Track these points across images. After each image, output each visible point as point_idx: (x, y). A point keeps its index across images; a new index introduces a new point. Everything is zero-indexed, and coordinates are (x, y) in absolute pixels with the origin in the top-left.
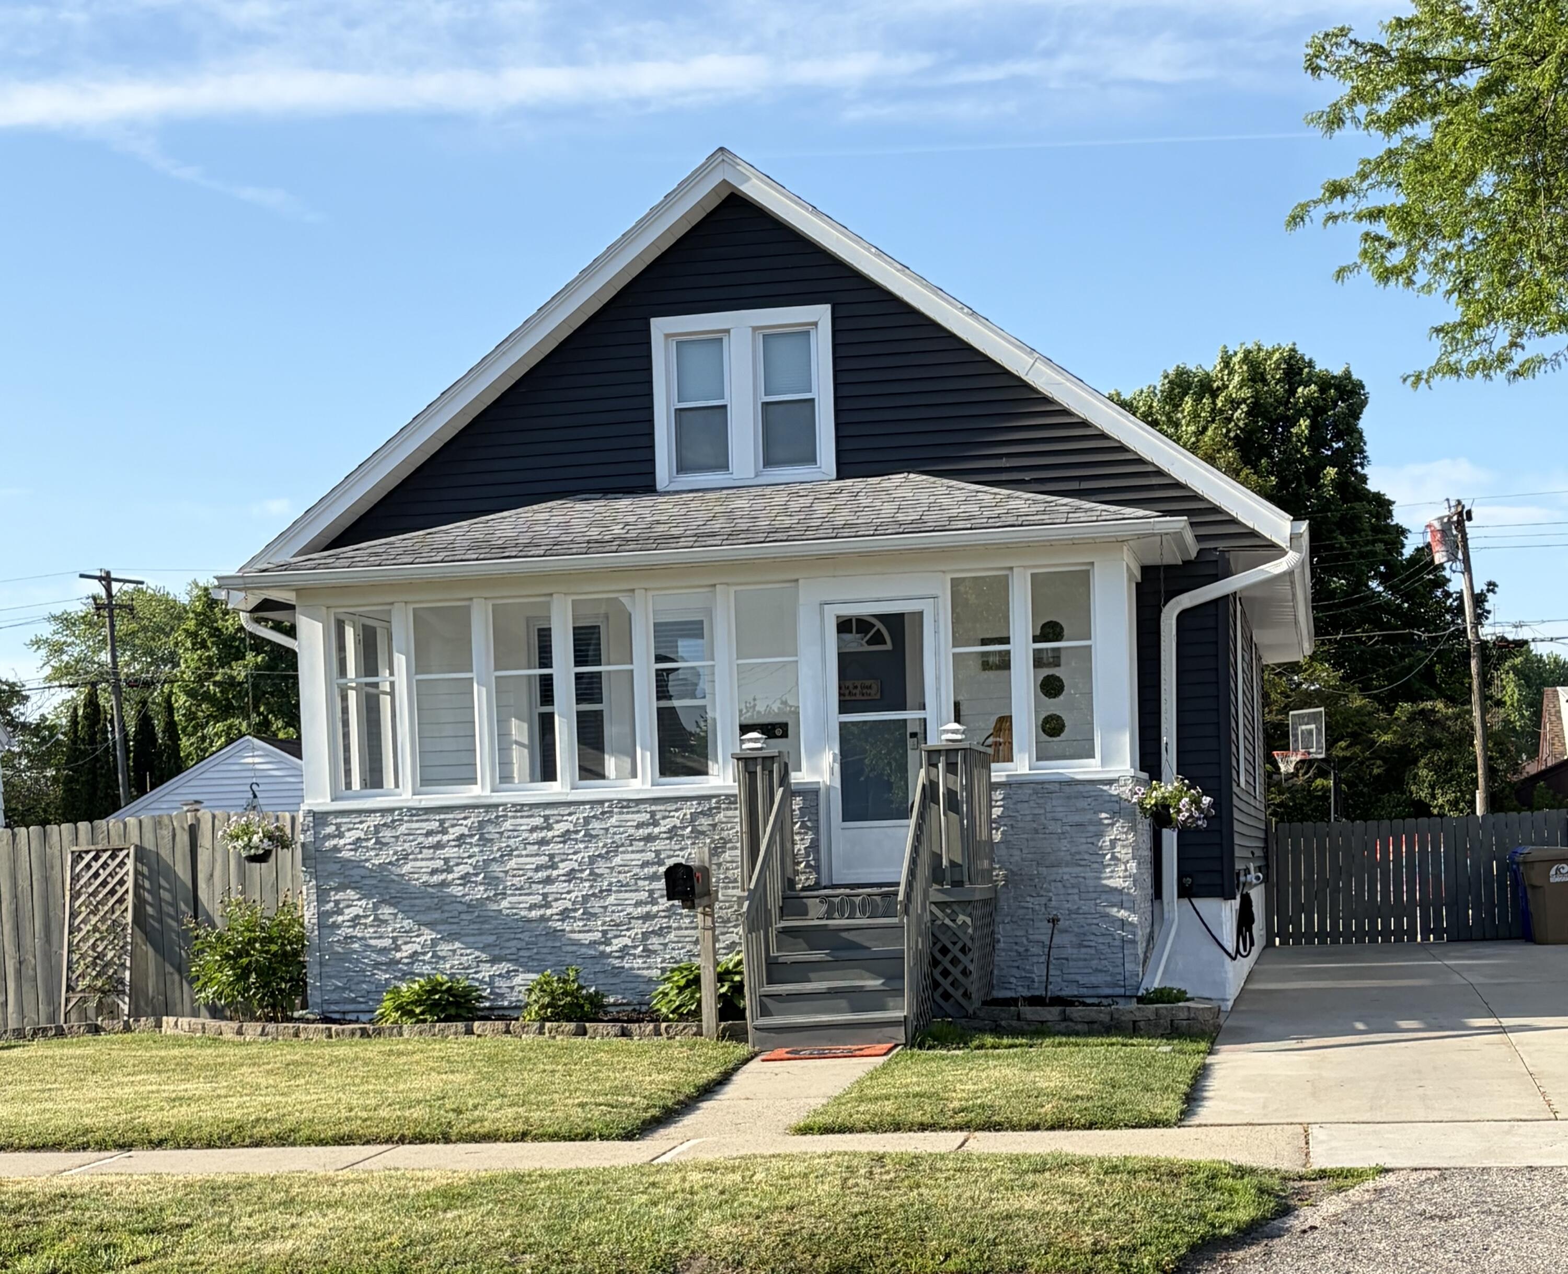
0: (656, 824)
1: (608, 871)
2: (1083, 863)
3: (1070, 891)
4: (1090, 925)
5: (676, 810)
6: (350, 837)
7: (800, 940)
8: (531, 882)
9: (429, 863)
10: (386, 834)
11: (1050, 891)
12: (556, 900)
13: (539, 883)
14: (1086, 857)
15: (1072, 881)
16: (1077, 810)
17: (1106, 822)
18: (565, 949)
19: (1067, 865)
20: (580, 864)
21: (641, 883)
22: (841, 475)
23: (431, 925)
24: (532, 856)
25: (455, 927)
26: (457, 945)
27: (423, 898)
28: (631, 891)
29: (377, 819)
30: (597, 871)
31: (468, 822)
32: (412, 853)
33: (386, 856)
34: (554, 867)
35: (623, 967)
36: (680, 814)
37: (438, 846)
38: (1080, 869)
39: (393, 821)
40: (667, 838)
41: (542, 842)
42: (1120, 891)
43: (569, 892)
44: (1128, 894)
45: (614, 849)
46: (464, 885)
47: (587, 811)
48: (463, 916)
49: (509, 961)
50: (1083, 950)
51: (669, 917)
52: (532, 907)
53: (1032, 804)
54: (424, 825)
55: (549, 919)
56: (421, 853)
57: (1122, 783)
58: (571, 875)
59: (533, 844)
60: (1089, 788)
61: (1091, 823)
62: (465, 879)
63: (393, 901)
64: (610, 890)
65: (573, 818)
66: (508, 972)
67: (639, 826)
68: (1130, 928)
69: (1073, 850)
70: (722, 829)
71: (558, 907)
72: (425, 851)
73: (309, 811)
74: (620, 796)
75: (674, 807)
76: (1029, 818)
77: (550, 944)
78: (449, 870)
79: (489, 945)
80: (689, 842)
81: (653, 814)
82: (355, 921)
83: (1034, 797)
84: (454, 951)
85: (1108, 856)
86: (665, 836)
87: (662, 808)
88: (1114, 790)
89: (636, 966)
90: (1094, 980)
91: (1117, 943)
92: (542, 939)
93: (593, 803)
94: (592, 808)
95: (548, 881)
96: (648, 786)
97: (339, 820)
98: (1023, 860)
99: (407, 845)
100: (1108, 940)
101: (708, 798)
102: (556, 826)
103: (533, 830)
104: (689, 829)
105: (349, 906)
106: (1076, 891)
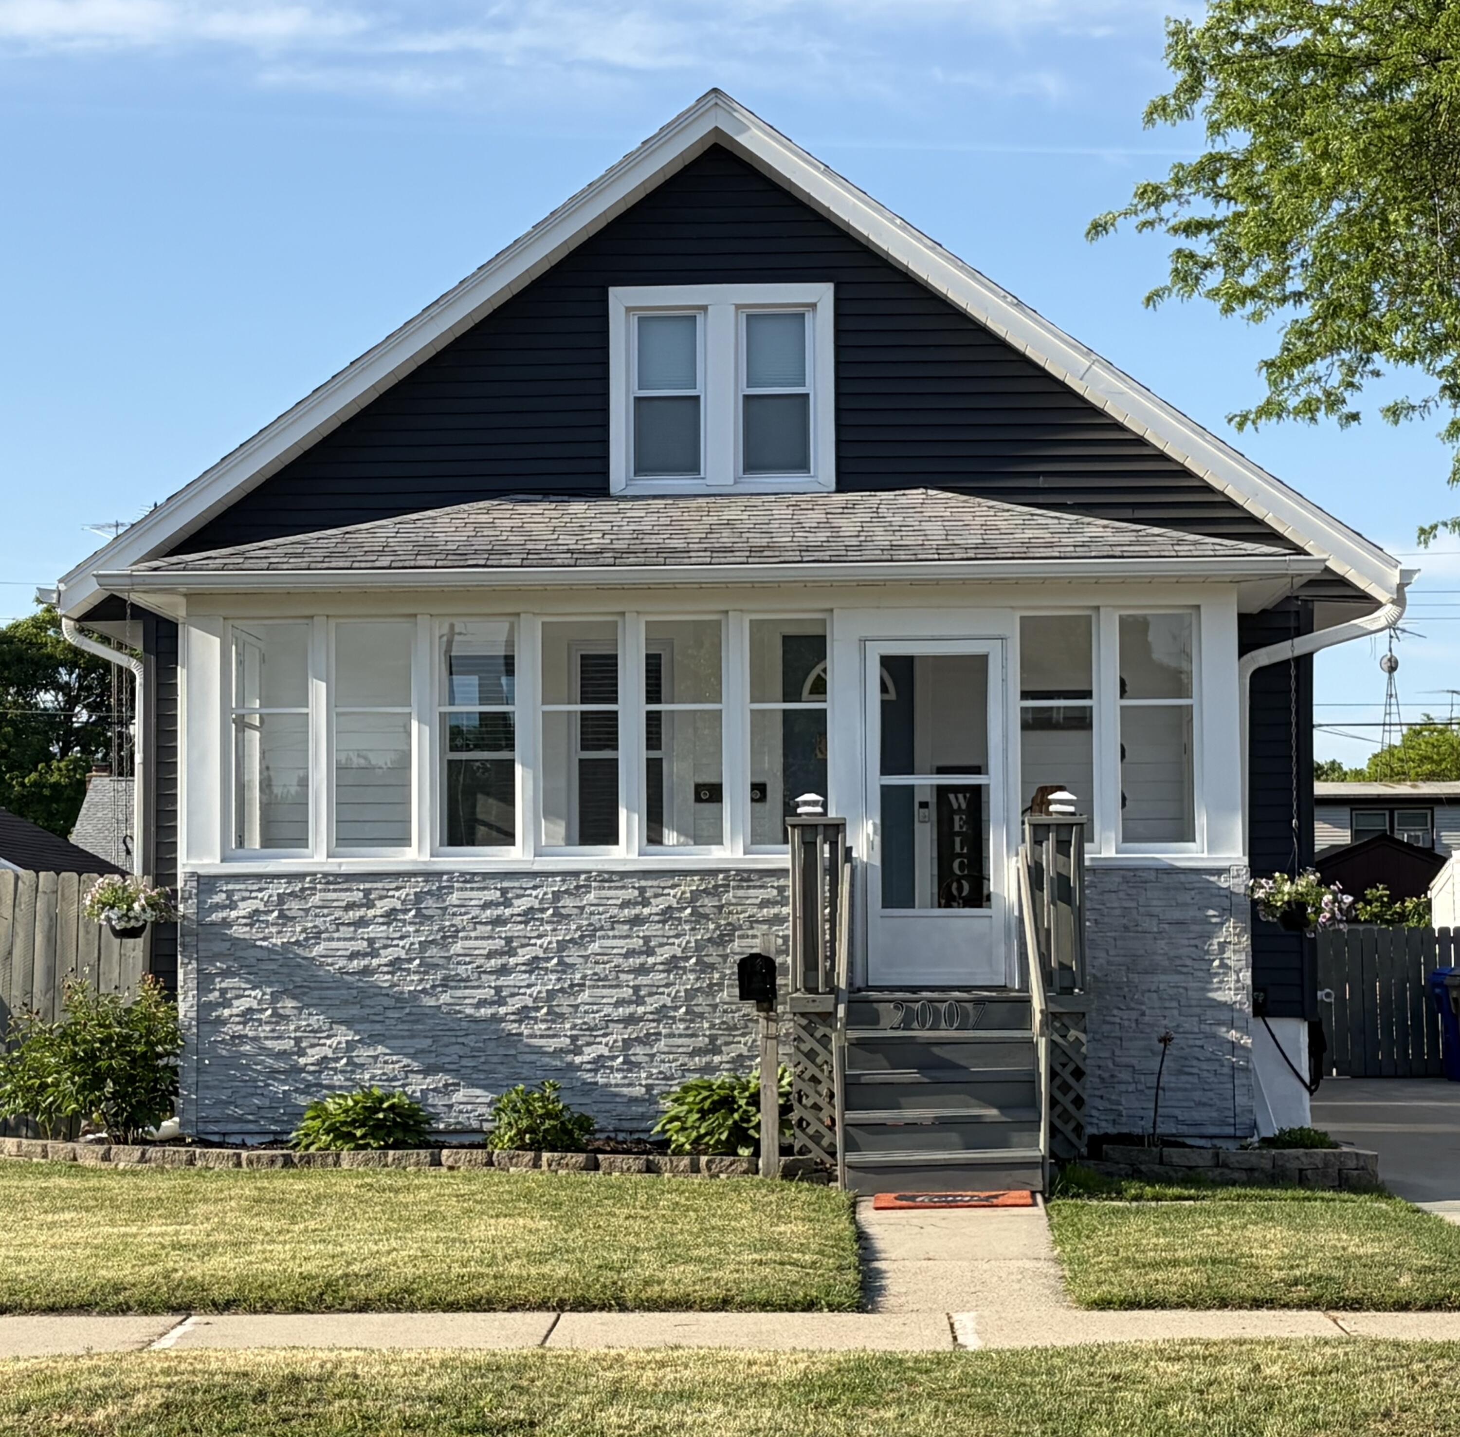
0: (645, 903)
1: (581, 960)
2: (1185, 970)
3: (1167, 1004)
4: (1192, 1046)
5: (673, 887)
6: (244, 908)
7: (879, 1056)
8: (480, 971)
9: (347, 944)
10: (293, 906)
11: (1142, 1003)
12: (513, 995)
13: (491, 973)
14: (1189, 962)
15: (1171, 992)
16: (1178, 905)
17: (1214, 920)
18: (520, 1058)
19: (1165, 971)
20: (546, 951)
21: (623, 976)
22: (841, 487)
23: (348, 1023)
24: (483, 938)
25: (378, 1026)
26: (380, 1049)
27: (337, 988)
28: (611, 987)
29: (282, 887)
30: (567, 960)
31: (402, 893)
32: (326, 931)
33: (294, 933)
34: (512, 953)
35: (596, 1083)
36: (678, 891)
37: (362, 922)
38: (1182, 977)
39: (303, 890)
40: (659, 922)
41: (498, 921)
42: (1228, 1007)
43: (529, 986)
44: (1241, 1010)
45: (591, 933)
46: (392, 973)
47: (557, 885)
48: (390, 1013)
49: (447, 1071)
50: (1184, 1078)
51: (658, 1021)
52: (482, 1003)
53: (1122, 895)
54: (343, 895)
55: (502, 1020)
56: (338, 930)
57: (1233, 873)
58: (533, 965)
59: (486, 923)
60: (1194, 877)
61: (1195, 921)
62: (395, 965)
63: (298, 991)
64: (583, 985)
65: (540, 892)
66: (446, 1085)
67: (625, 904)
68: (1241, 1052)
69: (1172, 953)
70: (730, 913)
71: (515, 1004)
72: (341, 928)
73: (193, 874)
74: (600, 867)
75: (670, 883)
76: (1118, 912)
77: (502, 1051)
78: (374, 954)
79: (423, 1051)
80: (687, 927)
81: (642, 890)
82: (247, 1015)
83: (1124, 887)
84: (376, 1057)
85: (1216, 963)
86: (657, 918)
87: (655, 883)
88: (1223, 882)
89: (613, 1082)
90: (1198, 1115)
91: (1226, 1070)
92: (492, 1044)
93: (565, 875)
94: (563, 881)
95: (504, 970)
96: (634, 856)
97: (230, 887)
98: (1109, 963)
99: (319, 921)
100: (1216, 1066)
101: (714, 873)
102: (516, 902)
103: (486, 906)
104: (689, 911)
105: (238, 997)
106: (1174, 1004)
